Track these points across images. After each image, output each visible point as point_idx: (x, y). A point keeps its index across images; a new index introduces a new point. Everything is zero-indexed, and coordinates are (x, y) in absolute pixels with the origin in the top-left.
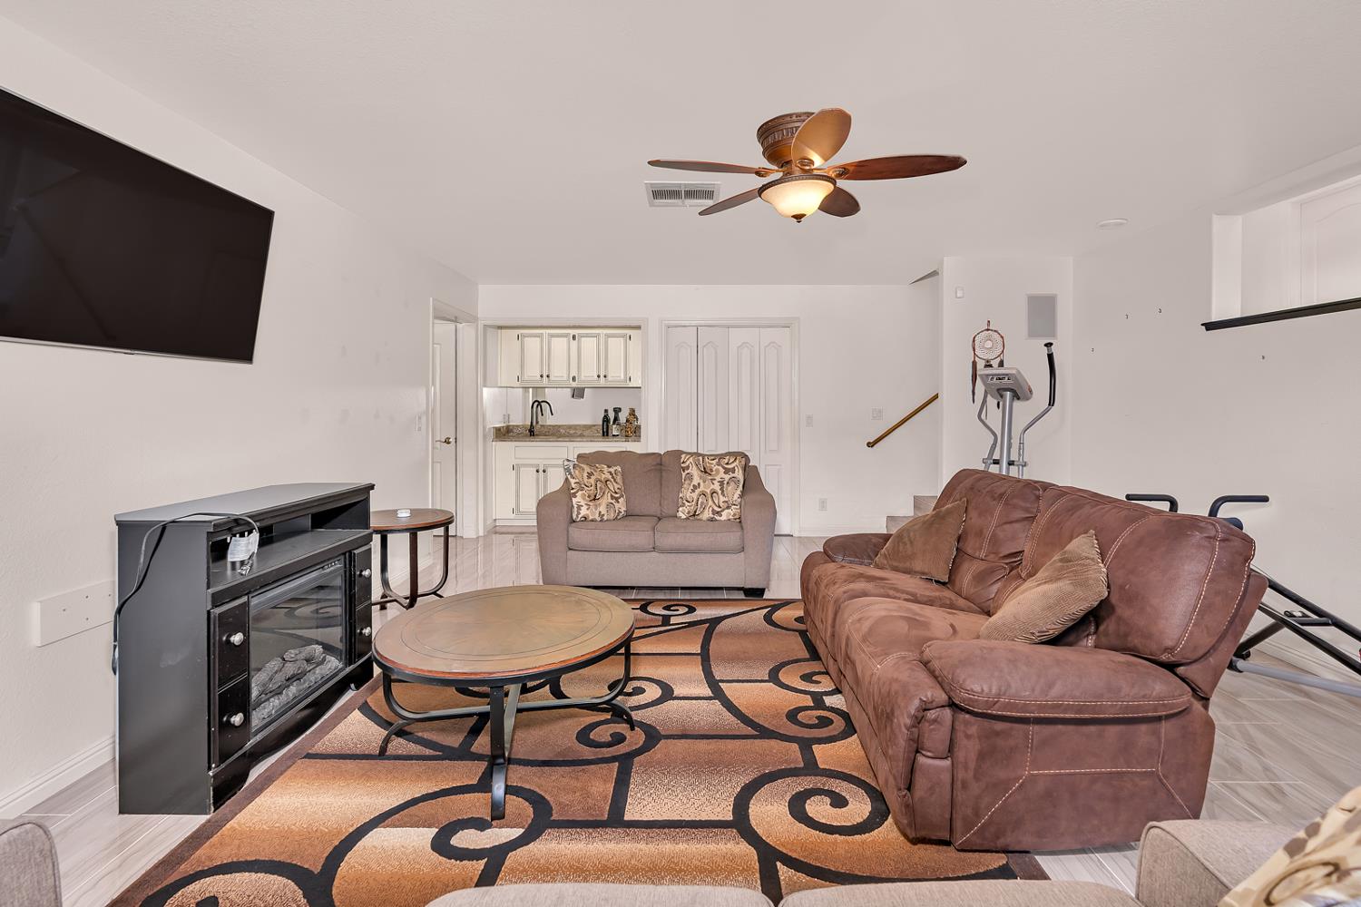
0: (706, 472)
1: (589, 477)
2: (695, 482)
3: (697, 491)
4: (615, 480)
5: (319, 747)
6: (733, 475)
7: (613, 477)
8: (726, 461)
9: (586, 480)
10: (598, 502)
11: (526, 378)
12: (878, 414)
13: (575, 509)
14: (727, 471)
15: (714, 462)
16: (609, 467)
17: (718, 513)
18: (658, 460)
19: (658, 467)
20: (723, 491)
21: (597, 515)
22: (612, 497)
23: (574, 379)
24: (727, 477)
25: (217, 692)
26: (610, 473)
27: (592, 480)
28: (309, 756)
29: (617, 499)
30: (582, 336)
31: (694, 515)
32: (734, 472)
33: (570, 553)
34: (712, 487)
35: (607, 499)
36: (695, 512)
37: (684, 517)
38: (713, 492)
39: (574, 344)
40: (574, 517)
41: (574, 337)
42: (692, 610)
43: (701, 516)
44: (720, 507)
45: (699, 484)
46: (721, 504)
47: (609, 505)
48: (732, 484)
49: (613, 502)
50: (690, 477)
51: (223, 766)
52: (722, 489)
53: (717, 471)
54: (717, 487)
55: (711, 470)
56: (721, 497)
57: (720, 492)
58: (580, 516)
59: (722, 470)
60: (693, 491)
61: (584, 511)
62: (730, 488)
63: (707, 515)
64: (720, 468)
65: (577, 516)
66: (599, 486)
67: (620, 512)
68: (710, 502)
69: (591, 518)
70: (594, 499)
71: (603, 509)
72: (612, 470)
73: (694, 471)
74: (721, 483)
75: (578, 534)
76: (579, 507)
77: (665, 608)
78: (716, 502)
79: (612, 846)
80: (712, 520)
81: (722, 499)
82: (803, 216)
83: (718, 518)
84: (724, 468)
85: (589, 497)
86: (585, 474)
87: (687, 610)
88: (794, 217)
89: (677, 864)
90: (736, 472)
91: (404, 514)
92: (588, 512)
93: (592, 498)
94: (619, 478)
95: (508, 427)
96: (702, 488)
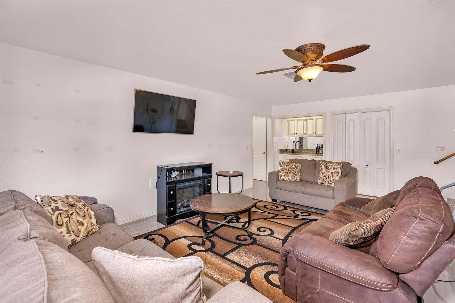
0: (327, 168)
1: (287, 167)
2: (323, 172)
3: (324, 175)
4: (296, 168)
5: (190, 221)
6: (337, 170)
7: (296, 167)
8: (334, 165)
9: (285, 167)
10: (288, 175)
11: (290, 134)
12: (441, 149)
13: (280, 176)
14: (334, 169)
15: (330, 165)
16: (296, 164)
17: (330, 183)
18: (314, 163)
19: (314, 165)
20: (332, 176)
21: (288, 179)
22: (294, 174)
23: (305, 134)
24: (334, 171)
25: (167, 202)
26: (296, 166)
27: (288, 168)
28: (187, 222)
29: (296, 175)
30: (308, 119)
31: (323, 183)
32: (337, 169)
33: (277, 189)
34: (329, 174)
35: (292, 174)
36: (323, 182)
37: (320, 183)
38: (329, 176)
39: (305, 122)
40: (279, 179)
41: (305, 120)
42: (310, 215)
43: (324, 184)
44: (331, 182)
45: (324, 172)
46: (332, 181)
47: (292, 176)
48: (336, 174)
49: (294, 175)
50: (322, 169)
51: (169, 217)
52: (332, 175)
53: (331, 168)
54: (330, 174)
55: (329, 168)
56: (332, 178)
57: (331, 176)
58: (281, 179)
59: (332, 168)
60: (322, 175)
61: (282, 177)
62: (335, 175)
63: (327, 184)
64: (332, 167)
65: (280, 179)
66: (290, 170)
67: (297, 179)
68: (328, 180)
69: (285, 180)
70: (287, 174)
71: (290, 177)
72: (297, 165)
73: (323, 168)
74: (332, 173)
75: (279, 184)
76: (281, 176)
77: (301, 213)
78: (330, 180)
79: (216, 260)
80: (328, 186)
81: (332, 179)
82: (312, 79)
83: (330, 185)
84: (333, 167)
85: (285, 173)
86: (286, 166)
87: (308, 214)
88: (308, 80)
89: (224, 270)
90: (338, 169)
91: (231, 172)
92: (284, 178)
93: (286, 173)
94: (298, 168)
95: (286, 149)
96: (325, 174)
